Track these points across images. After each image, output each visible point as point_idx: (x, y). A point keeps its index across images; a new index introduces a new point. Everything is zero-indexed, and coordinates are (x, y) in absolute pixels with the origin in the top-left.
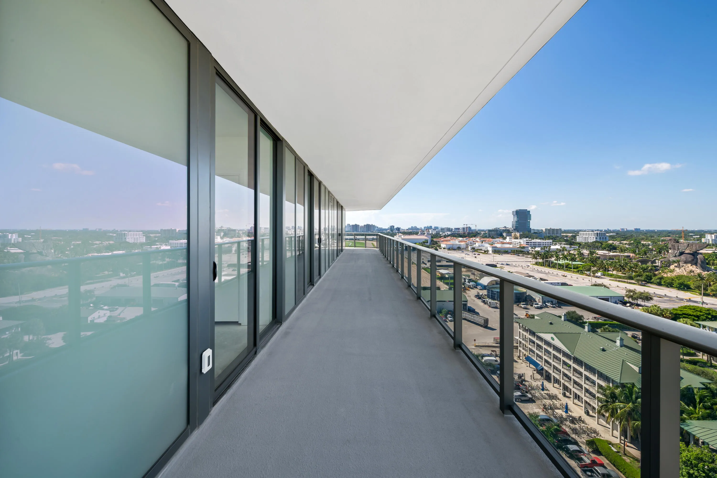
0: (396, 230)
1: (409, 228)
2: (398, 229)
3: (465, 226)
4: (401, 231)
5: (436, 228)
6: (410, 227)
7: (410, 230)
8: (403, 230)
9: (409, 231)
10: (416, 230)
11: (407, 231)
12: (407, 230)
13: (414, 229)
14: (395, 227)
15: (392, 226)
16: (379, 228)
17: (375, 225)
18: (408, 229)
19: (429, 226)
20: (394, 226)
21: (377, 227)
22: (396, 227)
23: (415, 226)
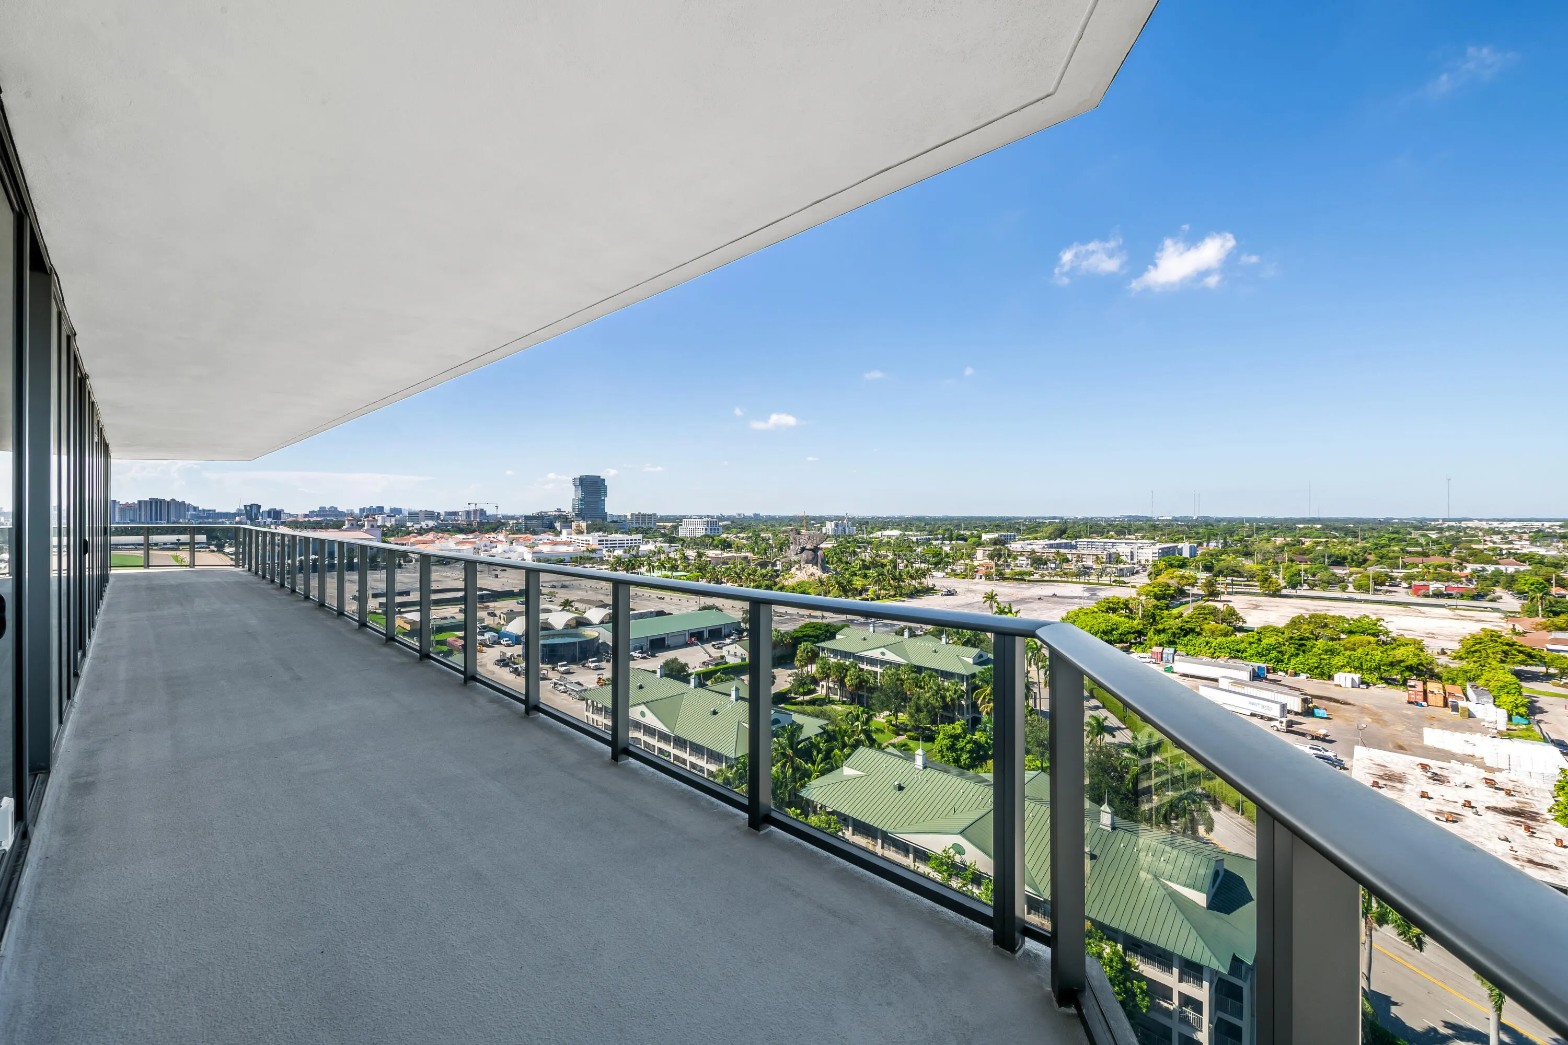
0: (266, 515)
1: (313, 512)
2: (275, 513)
3: (472, 508)
4: (284, 518)
5: (395, 512)
6: (317, 509)
7: (317, 516)
8: (290, 515)
9: (312, 520)
10: (336, 516)
11: (307, 519)
12: (306, 516)
13: (328, 515)
14: (264, 508)
15: (251, 506)
16: (204, 511)
17: (187, 502)
18: (308, 513)
19: (374, 507)
20: (259, 507)
21: (195, 509)
22: (268, 509)
23: (332, 507)
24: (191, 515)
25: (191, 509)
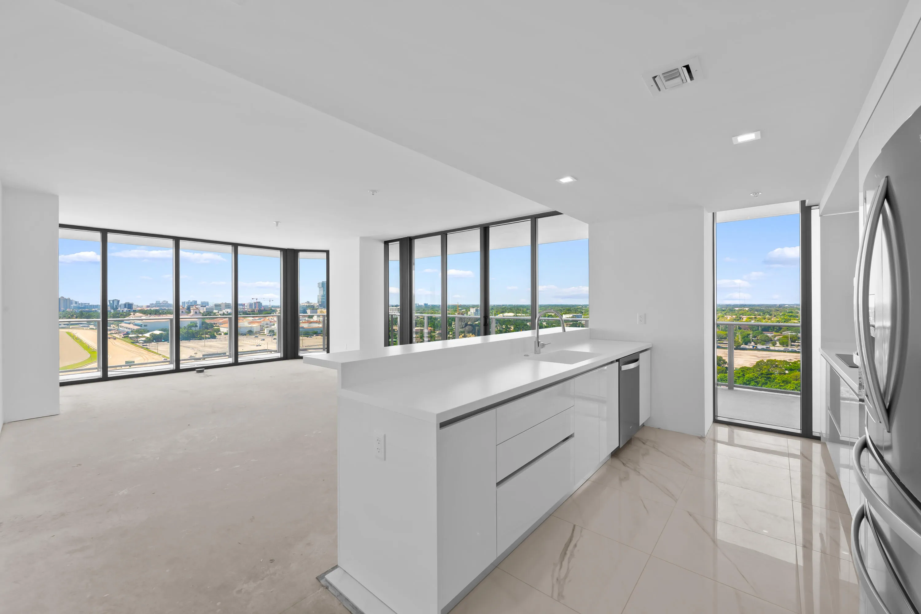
0: (123, 306)
1: (153, 304)
2: (129, 306)
3: (253, 301)
4: (134, 308)
5: (204, 305)
6: (155, 303)
7: (155, 306)
8: (138, 306)
9: (152, 309)
10: (168, 306)
11: (149, 309)
12: (148, 307)
13: (162, 306)
14: (122, 302)
15: (113, 301)
16: (82, 304)
17: (71, 299)
18: (149, 305)
19: (191, 301)
20: (118, 301)
21: (76, 303)
22: (124, 303)
23: (164, 301)
24: (74, 306)
25: (74, 303)
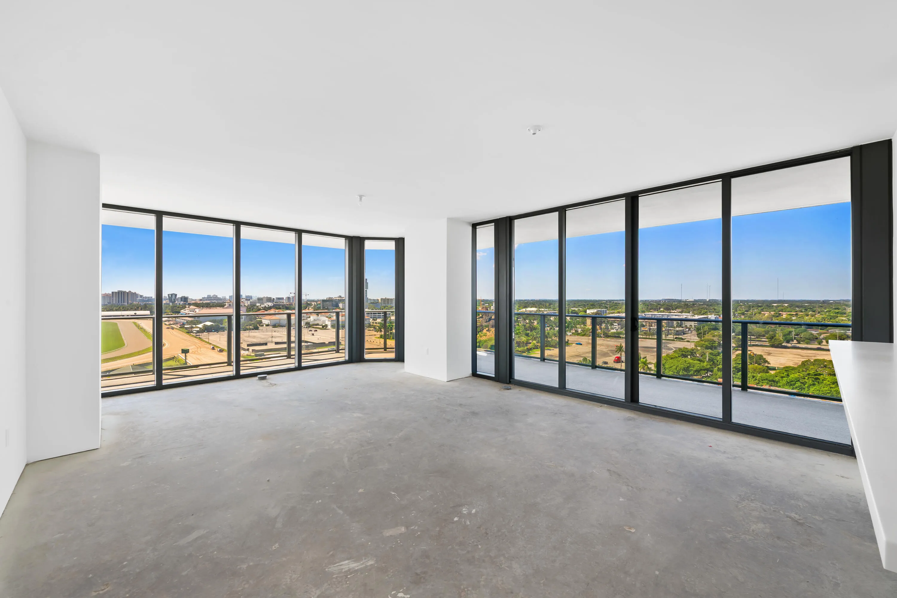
0: (180, 300)
1: (204, 298)
2: (185, 299)
4: (189, 301)
7: (207, 300)
8: (192, 300)
9: (204, 302)
10: (217, 300)
11: (201, 302)
12: (201, 300)
14: (179, 296)
15: (172, 295)
16: (146, 297)
17: (137, 293)
20: (176, 295)
21: (141, 296)
22: (180, 296)
23: (214, 295)
24: (139, 300)
25: (139, 296)
